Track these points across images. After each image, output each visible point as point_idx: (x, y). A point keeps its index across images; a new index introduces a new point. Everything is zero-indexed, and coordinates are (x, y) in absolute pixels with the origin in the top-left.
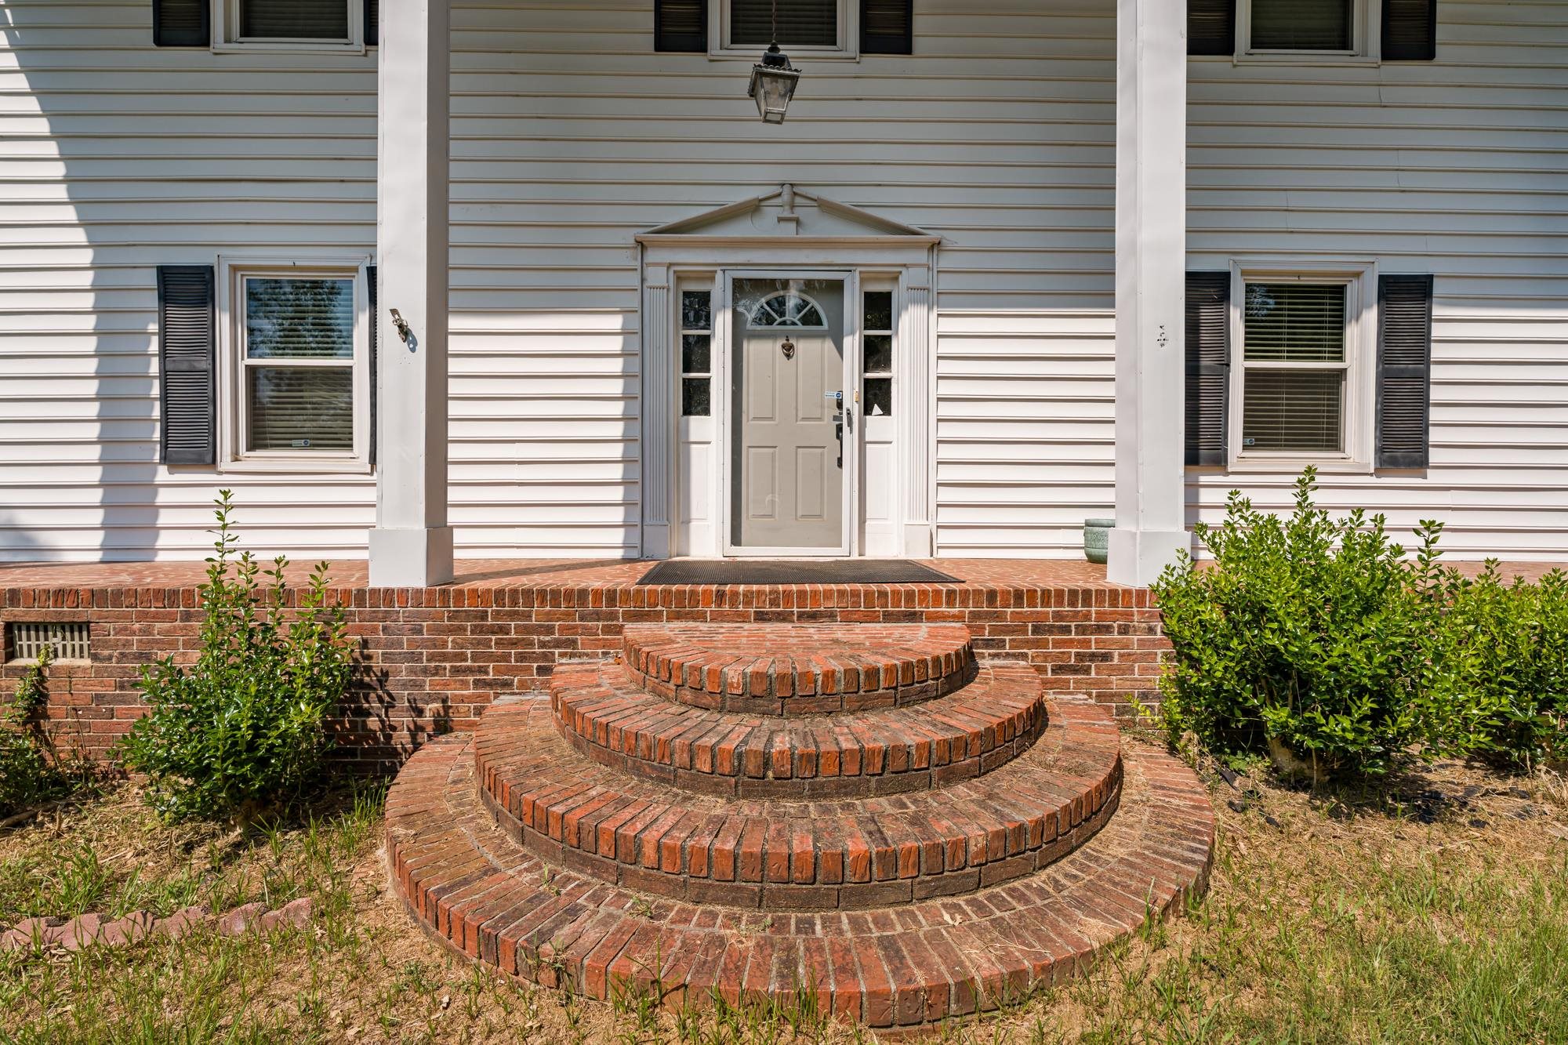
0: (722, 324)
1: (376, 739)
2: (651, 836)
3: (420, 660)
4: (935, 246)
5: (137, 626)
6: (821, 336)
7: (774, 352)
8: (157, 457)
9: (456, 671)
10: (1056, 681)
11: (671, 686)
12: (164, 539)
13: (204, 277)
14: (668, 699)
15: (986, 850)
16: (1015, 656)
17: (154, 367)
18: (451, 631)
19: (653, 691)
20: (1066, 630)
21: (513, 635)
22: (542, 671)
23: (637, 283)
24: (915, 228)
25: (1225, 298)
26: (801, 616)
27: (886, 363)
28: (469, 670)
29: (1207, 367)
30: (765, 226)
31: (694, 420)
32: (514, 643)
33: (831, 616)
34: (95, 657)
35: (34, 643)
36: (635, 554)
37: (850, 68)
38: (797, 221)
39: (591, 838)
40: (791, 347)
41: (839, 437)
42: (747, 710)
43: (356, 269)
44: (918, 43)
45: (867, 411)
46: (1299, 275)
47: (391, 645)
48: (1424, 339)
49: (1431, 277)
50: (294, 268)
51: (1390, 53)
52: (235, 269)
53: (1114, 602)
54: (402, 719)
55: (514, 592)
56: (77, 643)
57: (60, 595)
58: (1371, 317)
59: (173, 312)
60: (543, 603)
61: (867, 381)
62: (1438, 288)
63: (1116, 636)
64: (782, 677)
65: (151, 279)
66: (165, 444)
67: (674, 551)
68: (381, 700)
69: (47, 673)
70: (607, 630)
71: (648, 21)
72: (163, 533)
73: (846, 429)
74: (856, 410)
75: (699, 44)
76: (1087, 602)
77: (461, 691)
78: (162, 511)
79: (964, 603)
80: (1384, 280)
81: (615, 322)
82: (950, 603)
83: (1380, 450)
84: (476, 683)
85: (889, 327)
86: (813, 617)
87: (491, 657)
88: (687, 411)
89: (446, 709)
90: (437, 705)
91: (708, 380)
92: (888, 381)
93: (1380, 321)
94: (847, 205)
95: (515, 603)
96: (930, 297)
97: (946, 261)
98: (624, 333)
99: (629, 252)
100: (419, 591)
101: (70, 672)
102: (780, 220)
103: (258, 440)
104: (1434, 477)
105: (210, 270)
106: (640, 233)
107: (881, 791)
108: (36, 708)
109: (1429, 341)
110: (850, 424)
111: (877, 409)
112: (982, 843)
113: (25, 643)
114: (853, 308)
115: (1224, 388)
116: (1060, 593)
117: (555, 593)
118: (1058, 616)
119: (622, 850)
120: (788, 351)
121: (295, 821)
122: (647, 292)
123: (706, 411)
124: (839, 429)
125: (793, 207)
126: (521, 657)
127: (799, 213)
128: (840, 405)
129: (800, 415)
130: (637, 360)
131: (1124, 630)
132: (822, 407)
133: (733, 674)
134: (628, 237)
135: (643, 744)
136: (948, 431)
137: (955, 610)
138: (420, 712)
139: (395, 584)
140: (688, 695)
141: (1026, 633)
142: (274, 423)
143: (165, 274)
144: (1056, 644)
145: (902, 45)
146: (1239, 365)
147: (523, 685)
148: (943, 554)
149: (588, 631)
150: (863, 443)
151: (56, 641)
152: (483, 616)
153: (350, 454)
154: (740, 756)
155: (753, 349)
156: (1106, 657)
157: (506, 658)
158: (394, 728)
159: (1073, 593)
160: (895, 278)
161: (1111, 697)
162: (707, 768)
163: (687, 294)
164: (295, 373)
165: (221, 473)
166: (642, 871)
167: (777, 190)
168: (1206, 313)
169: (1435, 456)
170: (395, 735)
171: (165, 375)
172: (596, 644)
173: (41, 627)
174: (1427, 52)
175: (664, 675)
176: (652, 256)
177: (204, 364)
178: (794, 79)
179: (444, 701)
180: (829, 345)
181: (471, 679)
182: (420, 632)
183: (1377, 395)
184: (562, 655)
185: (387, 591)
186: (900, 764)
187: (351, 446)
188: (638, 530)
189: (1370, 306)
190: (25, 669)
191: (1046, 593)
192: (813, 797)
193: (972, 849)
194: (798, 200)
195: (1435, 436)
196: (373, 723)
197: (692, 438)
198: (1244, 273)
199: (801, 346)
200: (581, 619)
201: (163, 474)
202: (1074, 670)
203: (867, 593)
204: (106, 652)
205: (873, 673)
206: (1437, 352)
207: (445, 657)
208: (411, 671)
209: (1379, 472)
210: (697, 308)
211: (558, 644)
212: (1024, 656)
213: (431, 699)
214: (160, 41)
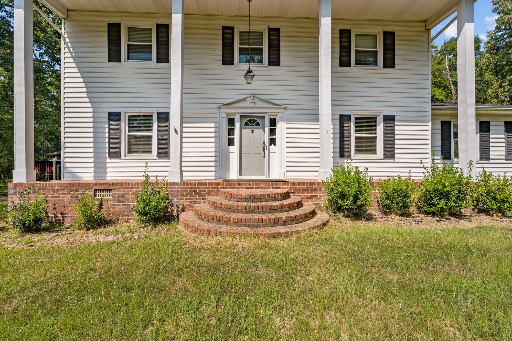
0: (237, 126)
1: (170, 213)
2: (232, 217)
3: (179, 197)
4: (285, 108)
5: (121, 190)
6: (260, 128)
7: (249, 132)
8: (107, 155)
9: (186, 199)
10: (307, 201)
11: (232, 198)
12: (108, 174)
13: (119, 114)
14: (231, 201)
15: (286, 219)
16: (298, 196)
17: (107, 135)
18: (185, 191)
19: (228, 200)
20: (308, 190)
21: (198, 192)
22: (203, 199)
23: (218, 116)
24: (280, 104)
25: (349, 120)
26: (255, 188)
27: (274, 134)
28: (189, 199)
29: (346, 136)
30: (247, 104)
31: (231, 147)
32: (198, 193)
33: (262, 188)
34: (113, 196)
35: (99, 194)
36: (217, 178)
37: (266, 69)
38: (254, 103)
39: (222, 219)
40: (253, 131)
41: (264, 151)
42: (246, 201)
43: (154, 113)
44: (281, 63)
45: (270, 145)
46: (366, 115)
47: (173, 194)
48: (393, 130)
49: (395, 116)
50: (140, 112)
51: (385, 66)
52: (125, 113)
53: (318, 185)
54: (175, 209)
55: (198, 183)
56: (108, 194)
57: (106, 184)
58: (382, 125)
59: (111, 122)
60: (204, 185)
61: (270, 138)
62: (396, 118)
63: (318, 192)
64: (252, 195)
65: (107, 115)
66: (109, 153)
67: (226, 177)
68: (171, 205)
69: (103, 200)
70: (217, 191)
71: (221, 58)
72: (108, 173)
73: (265, 149)
74: (268, 145)
75: (232, 63)
76: (312, 185)
77: (187, 203)
78: (108, 168)
79: (288, 185)
80: (384, 116)
81: (213, 125)
82: (285, 185)
83: (384, 154)
84: (190, 201)
85: (275, 126)
86: (258, 188)
87: (193, 196)
88: (229, 145)
89: (184, 207)
90: (182, 206)
91: (234, 138)
92: (275, 138)
93: (384, 126)
94: (265, 99)
95: (198, 185)
96: (285, 120)
97: (288, 112)
98: (215, 127)
99: (216, 109)
100: (179, 183)
101: (108, 200)
102: (250, 102)
103: (130, 152)
104: (397, 160)
105: (120, 113)
106: (219, 105)
107: (269, 213)
108: (101, 207)
109: (395, 130)
110: (266, 148)
111: (272, 145)
112: (285, 218)
113: (98, 194)
114: (267, 122)
115: (350, 141)
116: (307, 183)
117: (206, 183)
118: (307, 188)
119: (227, 220)
120: (252, 131)
121: (163, 223)
122: (220, 119)
123: (234, 145)
124: (264, 149)
125: (253, 99)
126: (199, 196)
127: (255, 101)
128: (264, 144)
129: (255, 146)
130: (218, 134)
131: (320, 190)
132: (260, 144)
133: (244, 195)
134: (216, 106)
135: (228, 206)
136: (289, 150)
137: (286, 187)
138: (179, 207)
139: (174, 182)
140: (235, 199)
141: (300, 191)
142: (134, 148)
143: (110, 114)
144: (307, 193)
145: (278, 64)
146: (353, 135)
147: (200, 202)
148: (288, 177)
149: (212, 191)
150: (269, 152)
151: (104, 193)
152: (192, 188)
153: (151, 155)
154: (246, 207)
155: (244, 131)
156: (316, 196)
157: (196, 196)
158: (173, 211)
159: (310, 183)
160: (277, 115)
161: (317, 204)
162: (240, 209)
163: (229, 119)
164: (141, 136)
165: (122, 159)
166: (231, 223)
167: (250, 95)
168: (346, 124)
169: (396, 156)
170: (174, 212)
171: (109, 137)
172: (215, 193)
173: (102, 190)
174: (393, 66)
175: (231, 196)
176: (221, 110)
177: (119, 134)
178: (254, 76)
179: (184, 205)
180: (262, 130)
181: (189, 201)
182: (179, 191)
183: (384, 142)
184: (207, 196)
185: (172, 183)
186: (272, 208)
187: (152, 153)
188: (218, 172)
189: (382, 122)
190: (98, 199)
191: (304, 183)
192: (258, 213)
193: (283, 219)
194: (255, 98)
195: (396, 151)
196: (169, 210)
197: (230, 151)
198: (354, 115)
199: (255, 131)
200: (211, 188)
201: (108, 160)
202: (310, 198)
203: (269, 183)
204: (115, 195)
205: (269, 195)
206: (396, 132)
207: (184, 196)
208: (177, 199)
209: (384, 159)
210: (231, 122)
211: (207, 194)
212: (300, 196)
213: (181, 205)
214: (109, 61)
